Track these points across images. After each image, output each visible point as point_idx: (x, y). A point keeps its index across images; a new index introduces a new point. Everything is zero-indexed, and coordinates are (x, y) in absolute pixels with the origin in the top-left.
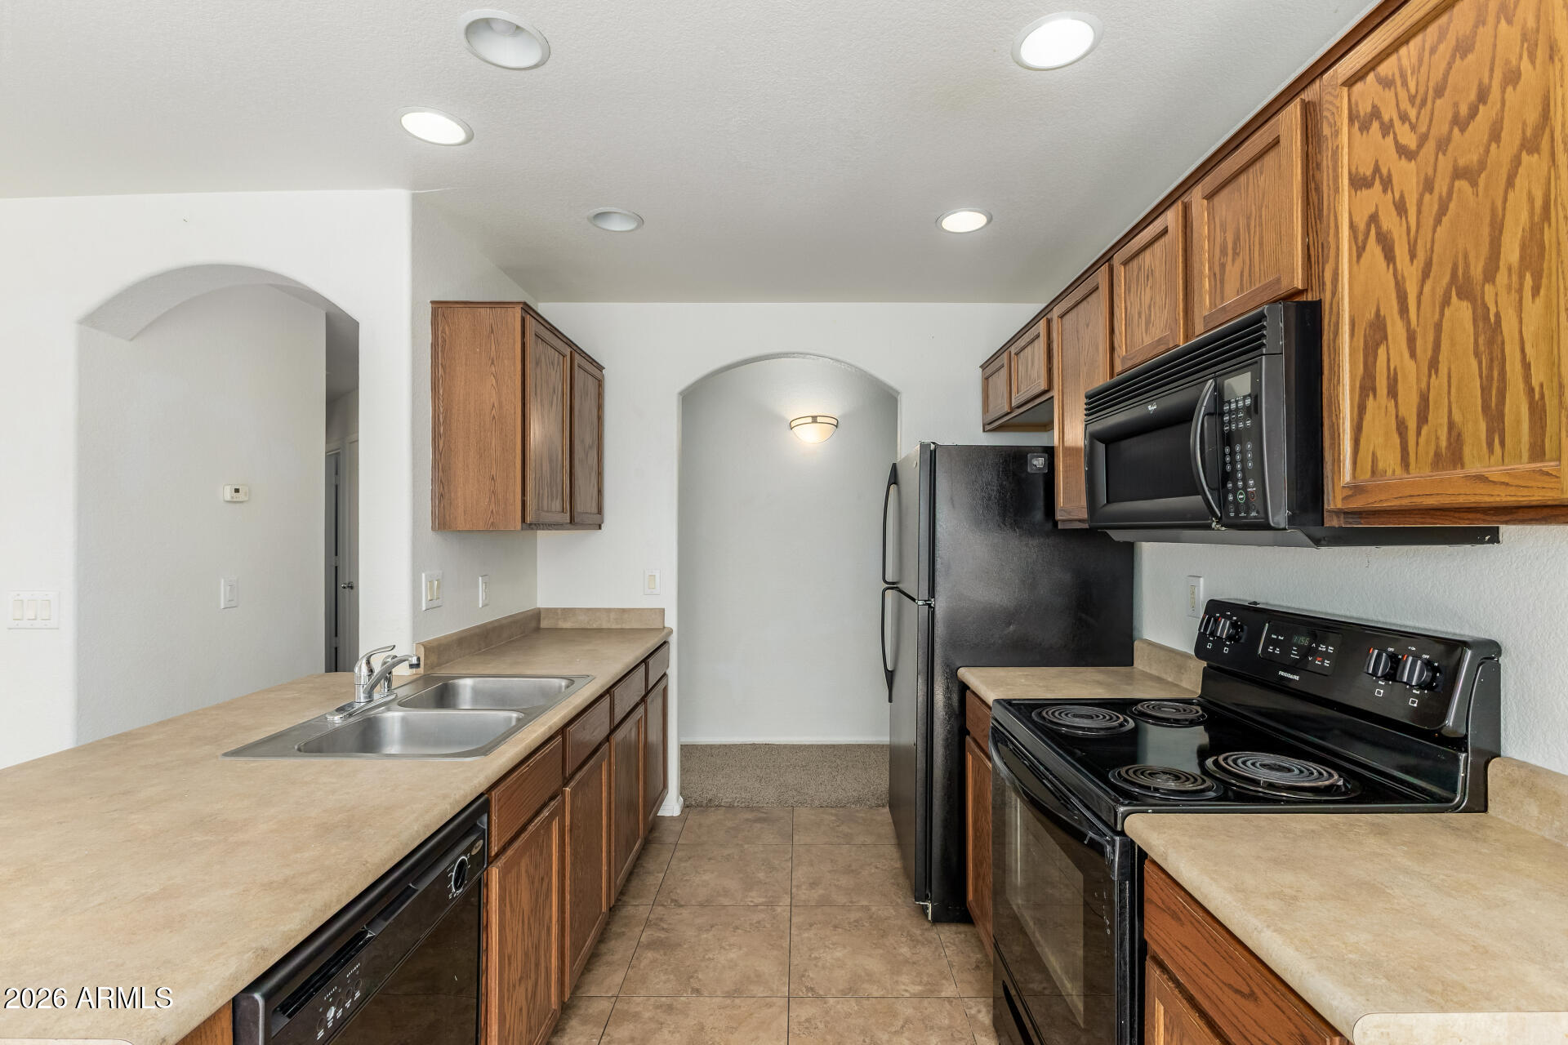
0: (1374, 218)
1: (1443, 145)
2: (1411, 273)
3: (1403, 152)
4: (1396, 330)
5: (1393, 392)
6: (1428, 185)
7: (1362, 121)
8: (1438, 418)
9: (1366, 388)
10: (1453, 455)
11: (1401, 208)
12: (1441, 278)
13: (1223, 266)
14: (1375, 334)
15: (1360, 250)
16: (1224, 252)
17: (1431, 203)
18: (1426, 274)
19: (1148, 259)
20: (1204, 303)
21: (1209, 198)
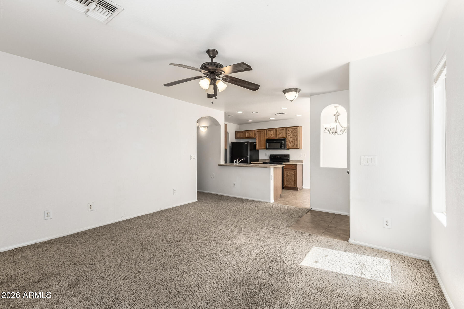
0: (290, 136)
4: (291, 140)
7: (289, 131)
9: (289, 143)
10: (293, 146)
11: (291, 136)
12: (293, 139)
13: (279, 135)
14: (290, 141)
15: (289, 137)
19: (271, 131)
20: (278, 136)
21: (278, 130)
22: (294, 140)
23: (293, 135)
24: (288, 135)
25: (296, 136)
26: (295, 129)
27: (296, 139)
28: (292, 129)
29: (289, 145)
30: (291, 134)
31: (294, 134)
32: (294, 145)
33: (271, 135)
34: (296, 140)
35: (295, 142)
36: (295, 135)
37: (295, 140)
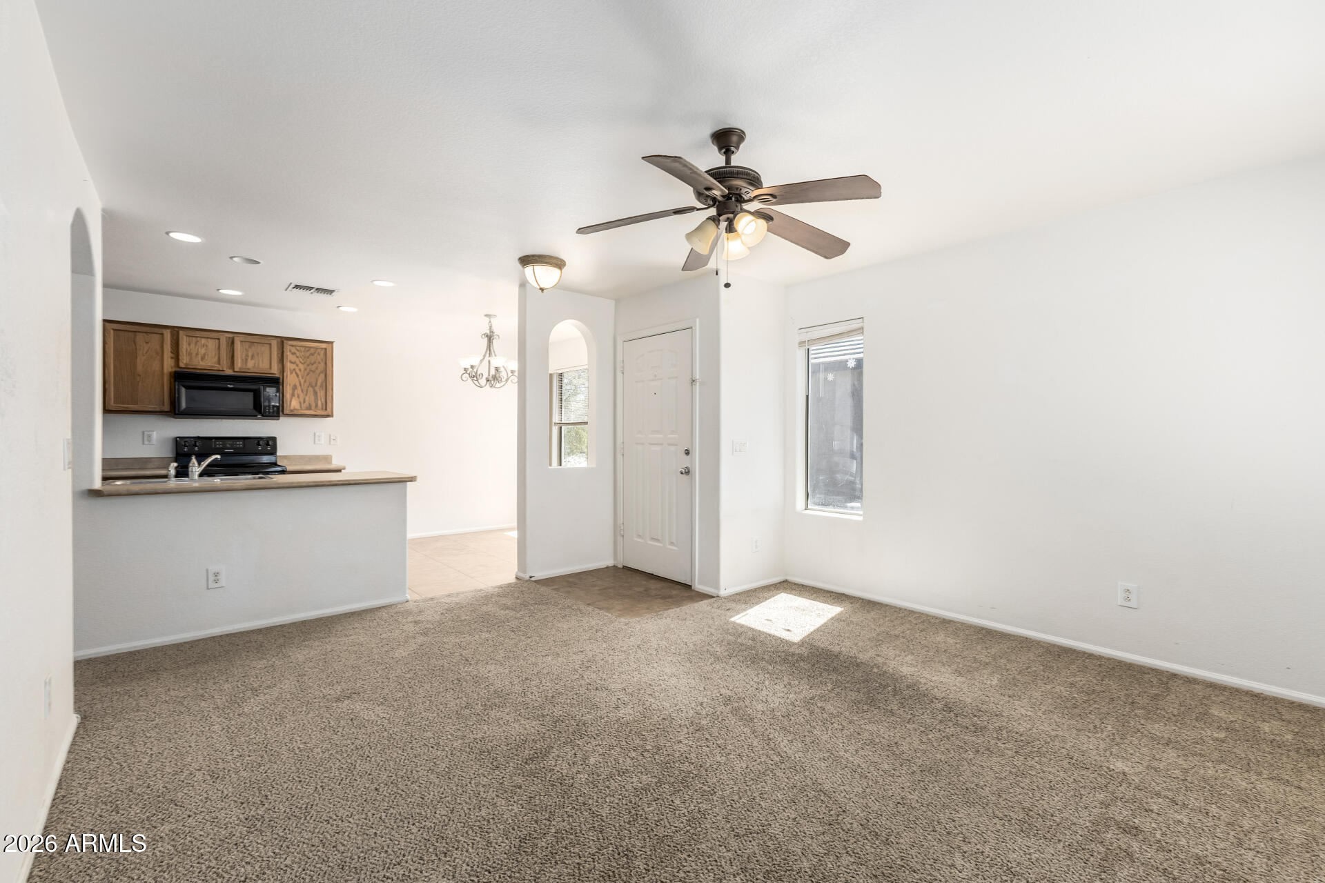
0: (294, 370)
1: (308, 365)
2: (302, 381)
3: (301, 362)
4: (299, 388)
5: (298, 397)
6: (305, 369)
7: (293, 354)
8: (307, 402)
9: (293, 395)
10: (309, 407)
11: (300, 370)
12: (307, 384)
13: (247, 359)
14: (295, 388)
15: (291, 373)
16: (247, 356)
17: (306, 373)
18: (305, 381)
19: (203, 341)
20: (239, 365)
21: (241, 341)
22: (311, 385)
23: (308, 371)
24: (289, 366)
25: (321, 372)
26: (316, 348)
27: (319, 384)
28: (306, 347)
29: (293, 404)
30: (300, 365)
31: (313, 367)
32: (314, 405)
33: (203, 359)
34: (321, 386)
35: (315, 393)
36: (318, 372)
37: (317, 389)
